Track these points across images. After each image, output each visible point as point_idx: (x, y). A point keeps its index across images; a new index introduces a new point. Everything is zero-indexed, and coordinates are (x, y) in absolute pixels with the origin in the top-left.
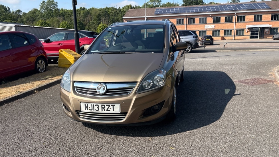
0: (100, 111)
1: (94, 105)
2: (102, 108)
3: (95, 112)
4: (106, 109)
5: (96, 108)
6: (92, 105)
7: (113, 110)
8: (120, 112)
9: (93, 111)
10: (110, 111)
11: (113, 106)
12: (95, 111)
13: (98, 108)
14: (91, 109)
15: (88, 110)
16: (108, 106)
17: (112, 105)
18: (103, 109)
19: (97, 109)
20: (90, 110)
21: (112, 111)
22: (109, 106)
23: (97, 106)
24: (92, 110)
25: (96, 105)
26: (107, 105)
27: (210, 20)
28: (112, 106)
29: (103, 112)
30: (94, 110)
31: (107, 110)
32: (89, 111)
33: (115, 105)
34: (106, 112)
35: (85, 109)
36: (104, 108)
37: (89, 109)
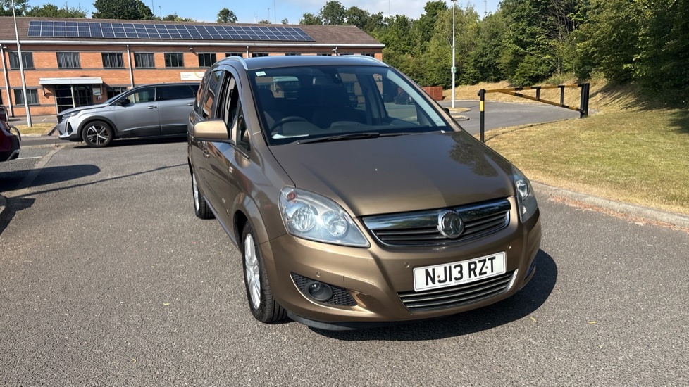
0: (466, 279)
1: (450, 267)
2: (470, 270)
3: (454, 284)
4: (477, 271)
5: (455, 273)
6: (445, 268)
7: (492, 271)
8: (505, 272)
9: (448, 284)
10: (485, 273)
11: (491, 259)
12: (454, 283)
13: (461, 272)
14: (442, 278)
15: (434, 282)
16: (482, 263)
17: (489, 259)
18: (472, 272)
19: (459, 276)
20: (440, 281)
21: (489, 274)
22: (485, 261)
23: (459, 269)
24: (445, 281)
25: (455, 267)
26: (480, 261)
27: (191, 59)
28: (490, 261)
29: (473, 279)
30: (451, 280)
31: (481, 274)
32: (438, 285)
33: (494, 258)
34: (479, 278)
35: (427, 284)
36: (474, 270)
37: (437, 279)
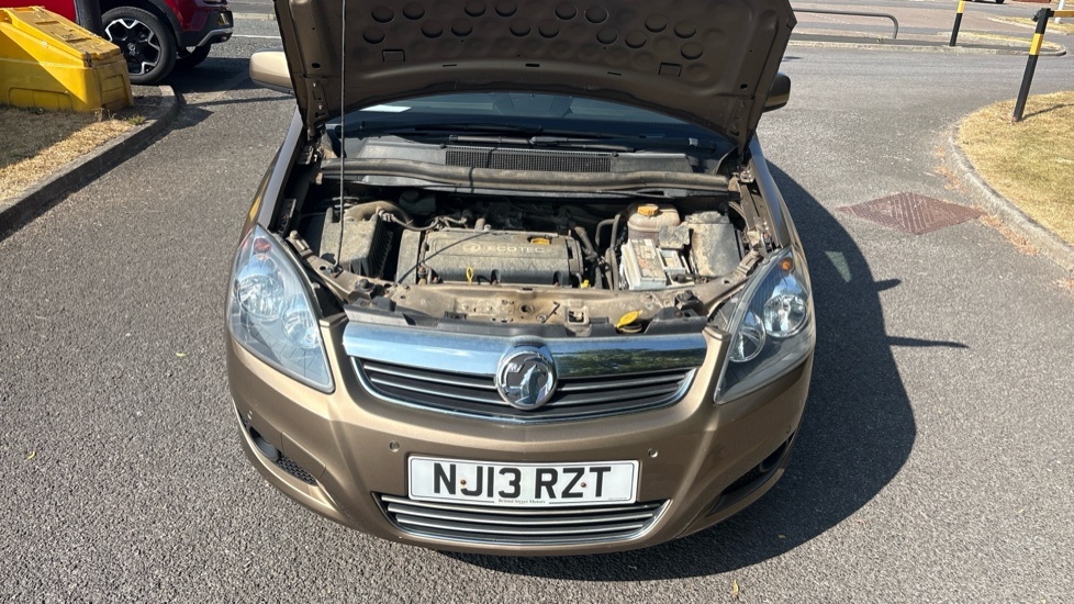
0: (527, 498)
1: (491, 471)
2: (539, 483)
3: (497, 504)
4: (559, 488)
5: (503, 482)
6: (480, 470)
7: (599, 493)
8: (633, 501)
9: (483, 498)
10: (580, 495)
11: (600, 471)
12: (497, 500)
13: (516, 483)
14: (472, 487)
15: (452, 489)
16: (574, 475)
17: (592, 470)
18: (544, 489)
19: (511, 490)
20: (465, 492)
21: (589, 497)
22: (580, 472)
23: (512, 477)
24: (478, 492)
25: (503, 472)
26: (566, 471)
28: (596, 474)
29: (546, 500)
30: (490, 494)
31: (566, 494)
32: (459, 497)
33: (608, 469)
34: (559, 501)
35: (437, 490)
36: (549, 485)
37: (459, 486)
